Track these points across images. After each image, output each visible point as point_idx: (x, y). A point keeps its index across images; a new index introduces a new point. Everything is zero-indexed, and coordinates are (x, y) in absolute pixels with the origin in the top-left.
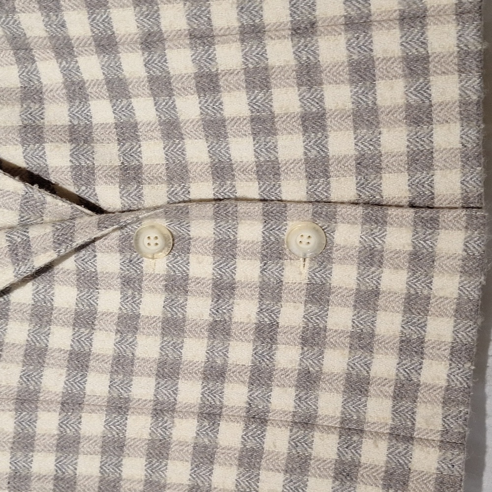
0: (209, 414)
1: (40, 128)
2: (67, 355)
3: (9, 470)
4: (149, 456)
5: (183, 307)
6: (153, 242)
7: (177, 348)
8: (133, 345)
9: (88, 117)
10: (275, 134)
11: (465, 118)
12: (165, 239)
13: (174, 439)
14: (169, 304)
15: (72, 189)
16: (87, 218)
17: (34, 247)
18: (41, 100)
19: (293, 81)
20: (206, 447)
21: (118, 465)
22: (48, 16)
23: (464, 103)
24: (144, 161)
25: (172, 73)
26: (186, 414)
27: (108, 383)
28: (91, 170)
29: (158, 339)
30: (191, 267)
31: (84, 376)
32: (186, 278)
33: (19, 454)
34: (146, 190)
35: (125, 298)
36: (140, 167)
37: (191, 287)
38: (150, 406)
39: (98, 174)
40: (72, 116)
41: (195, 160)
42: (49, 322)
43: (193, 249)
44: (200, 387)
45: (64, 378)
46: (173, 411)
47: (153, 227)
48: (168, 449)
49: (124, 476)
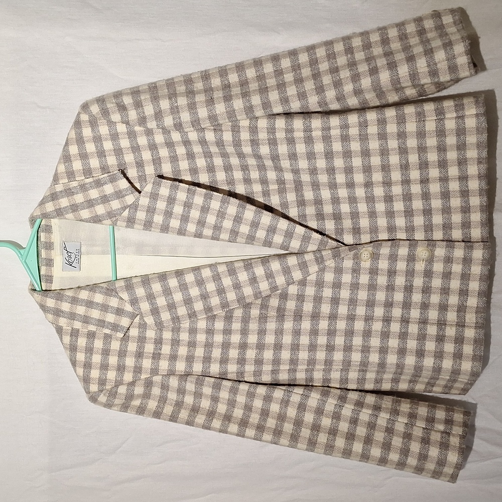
0: (386, 320)
1: (323, 214)
2: (330, 299)
3: (308, 343)
4: (363, 336)
5: (376, 280)
6: (366, 256)
7: (374, 295)
8: (357, 294)
9: (340, 210)
10: (413, 216)
11: (482, 211)
12: (371, 254)
13: (373, 329)
14: (371, 279)
15: (334, 237)
16: (343, 248)
17: (325, 258)
18: (322, 204)
19: (420, 198)
20: (386, 332)
21: (351, 340)
22: (330, 176)
23: (481, 206)
24: (361, 226)
25: (375, 195)
26: (378, 320)
27: (347, 309)
28: (342, 230)
29: (367, 292)
30: (379, 265)
31: (338, 307)
32: (377, 269)
33: (313, 337)
34: (362, 236)
35: (353, 277)
36: (360, 228)
37: (379, 272)
38: (363, 317)
39: (344, 231)
40: (334, 210)
41: (381, 225)
42: (323, 287)
43: (380, 258)
44: (383, 310)
45: (330, 308)
46: (373, 319)
47: (366, 250)
48: (371, 333)
49: (353, 344)
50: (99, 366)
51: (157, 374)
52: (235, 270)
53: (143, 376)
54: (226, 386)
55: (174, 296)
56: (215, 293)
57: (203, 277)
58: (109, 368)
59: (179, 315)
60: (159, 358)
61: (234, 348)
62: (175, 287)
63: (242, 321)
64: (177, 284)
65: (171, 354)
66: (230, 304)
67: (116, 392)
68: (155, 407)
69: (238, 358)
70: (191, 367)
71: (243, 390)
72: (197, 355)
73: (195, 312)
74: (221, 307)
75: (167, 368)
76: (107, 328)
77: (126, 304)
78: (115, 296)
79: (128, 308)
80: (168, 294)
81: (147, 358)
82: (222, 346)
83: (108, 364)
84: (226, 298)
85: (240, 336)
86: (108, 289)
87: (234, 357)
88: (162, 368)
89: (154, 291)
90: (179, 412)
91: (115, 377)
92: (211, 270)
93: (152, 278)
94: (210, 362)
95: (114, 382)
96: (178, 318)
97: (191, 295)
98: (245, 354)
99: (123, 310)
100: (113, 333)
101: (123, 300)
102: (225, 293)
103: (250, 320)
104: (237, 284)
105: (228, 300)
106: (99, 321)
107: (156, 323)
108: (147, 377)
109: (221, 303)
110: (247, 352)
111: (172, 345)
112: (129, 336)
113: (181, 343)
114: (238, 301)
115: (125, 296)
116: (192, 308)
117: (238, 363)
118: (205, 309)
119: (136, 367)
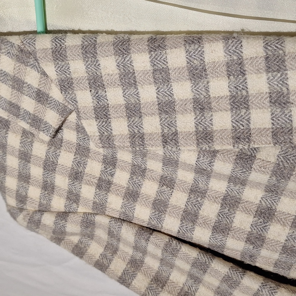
50: (16, 173)
51: (103, 213)
52: (284, 61)
53: (81, 209)
54: (216, 272)
55: (140, 90)
56: (226, 104)
57: (206, 60)
58: (30, 181)
59: (145, 131)
60: (108, 190)
61: (247, 211)
62: (145, 73)
63: (274, 173)
64: (148, 66)
65: (128, 188)
66: (254, 138)
67: (39, 221)
68: (99, 255)
69: (250, 234)
70: (160, 220)
71: (248, 288)
72: (174, 203)
73: (176, 134)
74: (233, 138)
75: (119, 209)
76: (24, 119)
77: (53, 86)
78: (33, 66)
79: (56, 93)
80: (130, 85)
81: (89, 183)
82: (223, 200)
83: (29, 176)
84: (248, 120)
85: (264, 193)
86: (22, 51)
87: (242, 227)
88: (112, 206)
89: (102, 71)
90: (134, 276)
91: (39, 197)
92: (227, 50)
93: (102, 44)
94: (194, 222)
95: (38, 204)
96: (142, 137)
97: (175, 97)
98: (265, 228)
99: (48, 96)
100: (33, 130)
101: (47, 76)
102: (247, 108)
103: (291, 175)
104: (280, 94)
105: (252, 126)
106: (11, 104)
107: (101, 135)
108: (87, 212)
109: (235, 129)
110: (271, 227)
111: (133, 173)
112: (62, 140)
113: (148, 173)
114: (275, 134)
115: (51, 69)
116: (172, 124)
117: (248, 240)
118: (197, 132)
119: (70, 192)
